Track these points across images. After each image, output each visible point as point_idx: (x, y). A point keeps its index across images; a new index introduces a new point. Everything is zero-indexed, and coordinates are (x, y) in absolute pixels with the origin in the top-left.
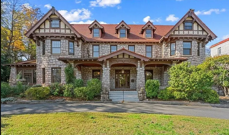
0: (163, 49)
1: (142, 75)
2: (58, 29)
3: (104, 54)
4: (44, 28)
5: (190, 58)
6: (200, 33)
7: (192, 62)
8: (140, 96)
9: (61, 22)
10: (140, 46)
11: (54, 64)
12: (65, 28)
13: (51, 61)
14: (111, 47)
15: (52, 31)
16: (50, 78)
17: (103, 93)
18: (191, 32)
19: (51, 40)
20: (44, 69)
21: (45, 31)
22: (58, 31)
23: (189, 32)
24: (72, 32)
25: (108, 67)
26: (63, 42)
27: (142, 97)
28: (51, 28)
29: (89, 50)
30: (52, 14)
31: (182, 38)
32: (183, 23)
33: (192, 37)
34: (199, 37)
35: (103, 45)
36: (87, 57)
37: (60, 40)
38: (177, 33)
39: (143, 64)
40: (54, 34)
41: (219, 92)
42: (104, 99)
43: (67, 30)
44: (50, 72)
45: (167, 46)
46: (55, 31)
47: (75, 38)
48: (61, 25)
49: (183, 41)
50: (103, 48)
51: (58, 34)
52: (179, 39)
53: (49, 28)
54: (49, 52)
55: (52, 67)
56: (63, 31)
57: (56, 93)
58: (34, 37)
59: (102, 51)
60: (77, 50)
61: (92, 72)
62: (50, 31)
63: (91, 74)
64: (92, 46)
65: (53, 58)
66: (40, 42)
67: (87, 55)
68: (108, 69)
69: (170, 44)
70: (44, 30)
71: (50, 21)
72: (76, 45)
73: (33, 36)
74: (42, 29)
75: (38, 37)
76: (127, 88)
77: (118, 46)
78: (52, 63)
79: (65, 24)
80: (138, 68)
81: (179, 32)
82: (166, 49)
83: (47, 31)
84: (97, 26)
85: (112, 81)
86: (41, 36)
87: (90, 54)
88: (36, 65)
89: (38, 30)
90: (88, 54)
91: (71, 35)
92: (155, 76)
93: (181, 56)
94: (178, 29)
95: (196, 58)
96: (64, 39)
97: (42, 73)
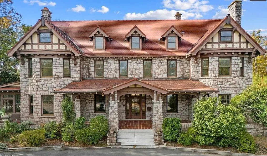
0: (192, 67)
1: (159, 109)
2: (50, 44)
3: (110, 72)
4: (30, 43)
5: (229, 80)
6: (244, 46)
7: (232, 86)
8: (156, 139)
9: (53, 35)
10: (159, 60)
11: (44, 91)
12: (58, 43)
13: (41, 86)
14: (119, 62)
15: (42, 47)
16: (39, 108)
17: (110, 136)
18: (230, 45)
19: (40, 58)
20: (31, 97)
21: (33, 47)
22: (49, 47)
23: (226, 46)
24: (68, 49)
25: (116, 99)
26: (55, 61)
27: (158, 141)
28: (40, 43)
29: (89, 67)
30: (41, 26)
31: (218, 53)
32: (219, 33)
33: (231, 52)
34: (242, 51)
35: (109, 61)
36: (87, 76)
37: (52, 58)
38: (209, 46)
39: (161, 96)
40: (44, 51)
41: (264, 132)
42: (111, 143)
43: (62, 45)
44: (39, 101)
45: (196, 63)
46: (45, 47)
47: (72, 56)
48: (53, 39)
49: (219, 57)
50: (109, 65)
51: (49, 52)
52: (212, 55)
53: (37, 43)
54: (38, 75)
55: (42, 94)
56: (56, 47)
57: (52, 136)
58: (19, 56)
59: (107, 69)
60: (74, 70)
61: (94, 97)
62: (38, 47)
63: (92, 100)
64: (94, 62)
65: (42, 83)
66: (25, 59)
67: (88, 74)
68: (116, 102)
69: (200, 60)
70: (30, 46)
71: (38, 35)
72: (72, 64)
73: (17, 54)
74: (28, 44)
75: (23, 56)
76: (142, 119)
77: (129, 61)
78: (42, 90)
79: (58, 39)
80: (154, 100)
81: (213, 46)
82: (196, 67)
83: (35, 47)
84: (100, 33)
85: (121, 109)
86: (27, 54)
87: (91, 73)
88: (20, 91)
89: (24, 46)
90: (89, 72)
91: (67, 53)
92: (181, 102)
93: (215, 78)
94: (211, 42)
95: (237, 79)
96: (57, 57)
97: (28, 101)
